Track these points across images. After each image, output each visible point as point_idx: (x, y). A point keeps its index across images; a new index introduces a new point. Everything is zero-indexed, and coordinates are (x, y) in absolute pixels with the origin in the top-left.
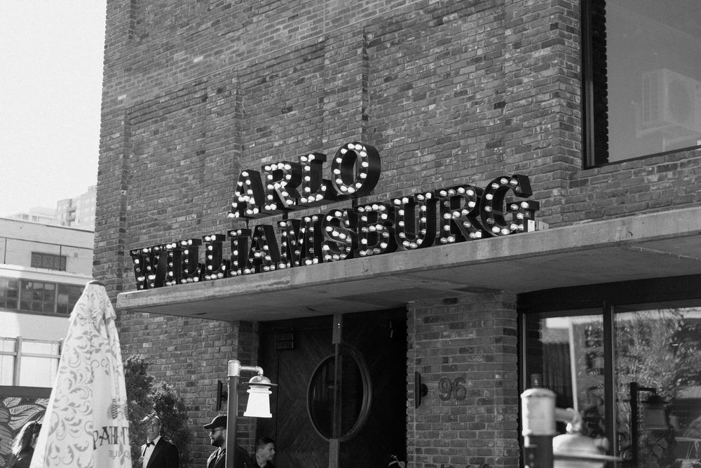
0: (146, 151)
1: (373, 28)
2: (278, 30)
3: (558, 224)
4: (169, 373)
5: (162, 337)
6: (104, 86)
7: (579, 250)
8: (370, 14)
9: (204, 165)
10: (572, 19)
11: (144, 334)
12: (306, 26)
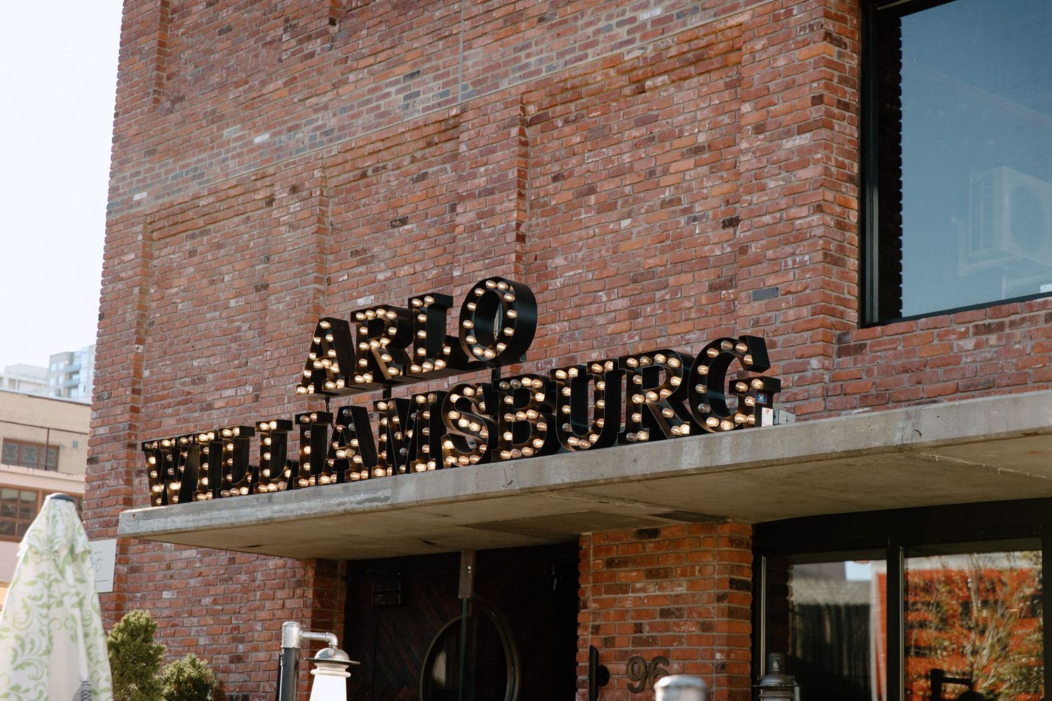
0: (176, 282)
1: (535, 96)
2: (388, 95)
3: (818, 414)
4: (202, 641)
5: (193, 582)
6: (111, 177)
7: (841, 458)
8: (531, 74)
9: (266, 308)
10: (846, 89)
11: (165, 577)
12: (432, 90)
